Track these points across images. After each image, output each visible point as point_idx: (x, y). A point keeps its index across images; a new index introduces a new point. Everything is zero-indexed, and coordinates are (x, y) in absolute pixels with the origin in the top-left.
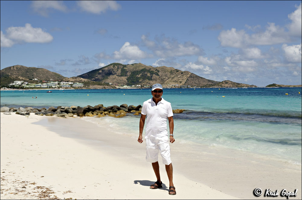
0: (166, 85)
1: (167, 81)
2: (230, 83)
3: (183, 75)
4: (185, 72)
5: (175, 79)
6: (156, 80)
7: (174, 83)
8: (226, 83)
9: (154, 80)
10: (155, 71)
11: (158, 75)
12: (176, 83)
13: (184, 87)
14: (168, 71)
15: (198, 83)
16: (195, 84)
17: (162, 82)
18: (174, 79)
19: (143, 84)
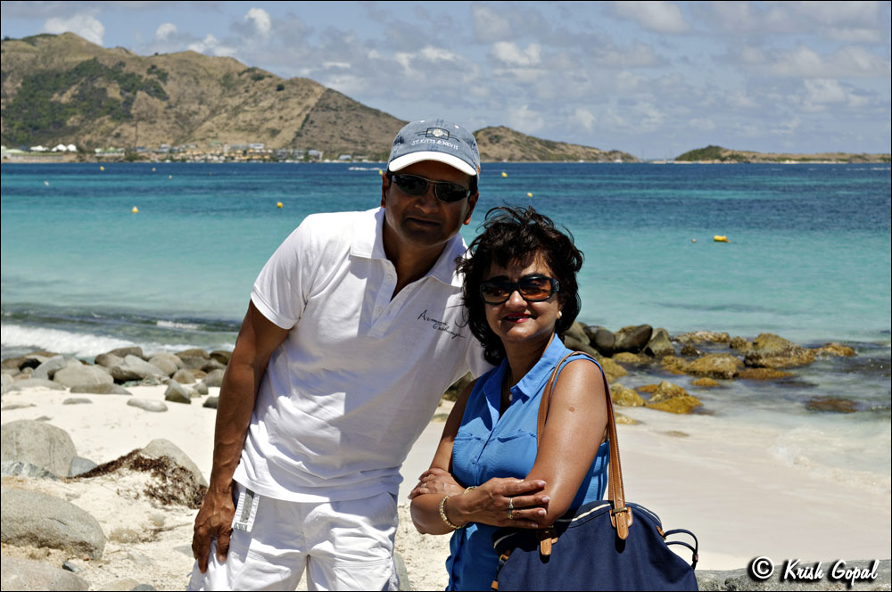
0: (202, 146)
1: (208, 124)
2: (512, 139)
3: (286, 99)
4: (293, 82)
5: (248, 117)
6: (148, 118)
7: (241, 135)
8: (491, 140)
9: (143, 119)
10: (143, 73)
11: (159, 93)
12: (253, 137)
13: (293, 157)
14: (210, 77)
15: (358, 139)
16: (344, 145)
17: (179, 132)
18: (241, 116)
19: (88, 137)
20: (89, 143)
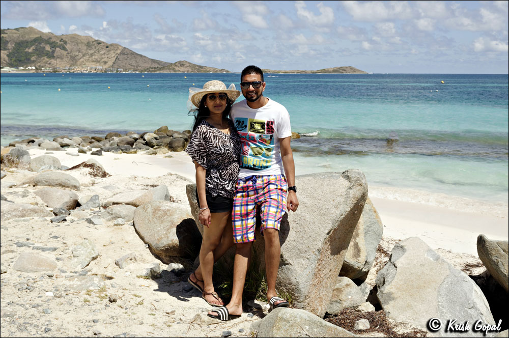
0: (80, 67)
1: (82, 60)
2: (188, 65)
3: (109, 51)
4: (112, 45)
5: (96, 57)
6: (61, 58)
7: (94, 63)
8: (181, 65)
9: (59, 58)
10: (58, 41)
11: (64, 49)
12: (98, 64)
13: (111, 71)
14: (82, 43)
15: (135, 65)
16: (130, 67)
17: (72, 62)
18: (93, 57)
19: (39, 64)
20: (39, 66)
